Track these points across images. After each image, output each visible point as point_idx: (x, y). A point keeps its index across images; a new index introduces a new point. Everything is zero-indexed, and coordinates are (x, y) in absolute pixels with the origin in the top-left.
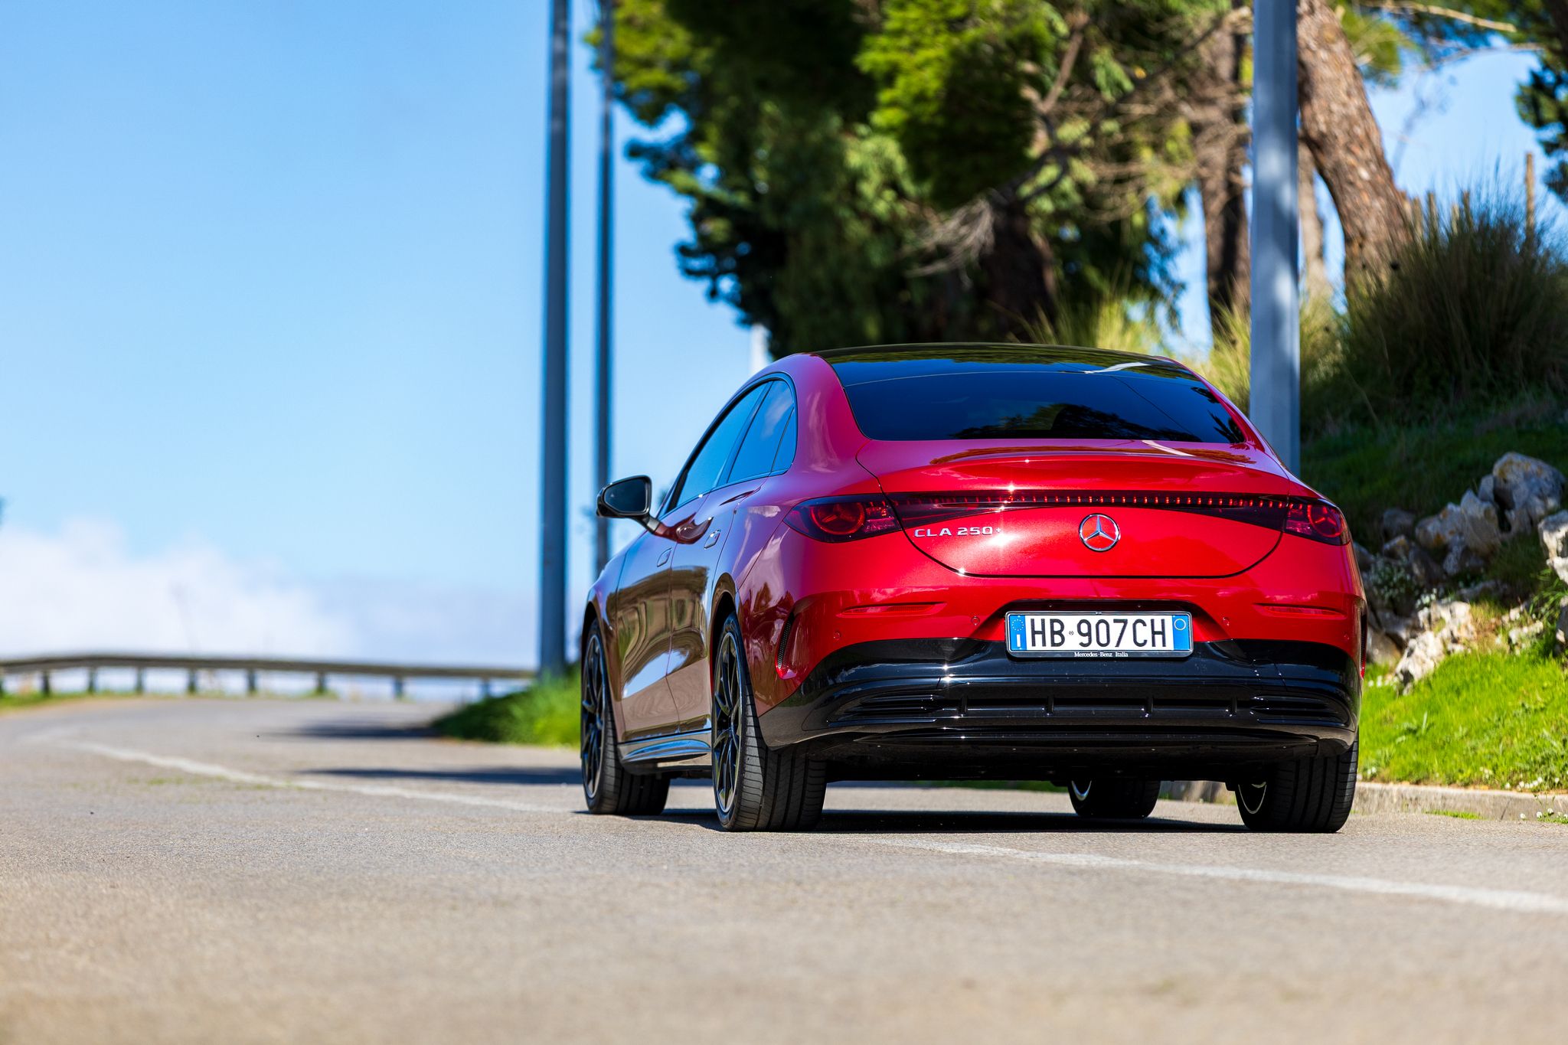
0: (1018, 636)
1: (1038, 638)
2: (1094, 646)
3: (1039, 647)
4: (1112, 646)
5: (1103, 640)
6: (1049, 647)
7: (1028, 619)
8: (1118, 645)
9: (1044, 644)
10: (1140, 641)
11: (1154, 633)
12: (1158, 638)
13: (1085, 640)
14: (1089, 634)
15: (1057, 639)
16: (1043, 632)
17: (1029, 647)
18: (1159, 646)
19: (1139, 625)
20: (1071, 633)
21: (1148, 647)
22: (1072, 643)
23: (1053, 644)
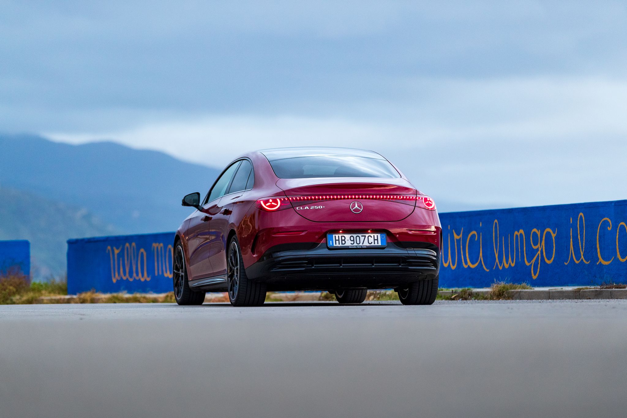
0: (331, 241)
1: (337, 242)
2: (355, 244)
3: (337, 245)
4: (361, 244)
5: (358, 242)
6: (341, 245)
7: (334, 236)
8: (363, 244)
9: (339, 244)
10: (370, 242)
11: (374, 240)
12: (376, 241)
13: (352, 242)
14: (353, 240)
15: (343, 242)
16: (339, 240)
17: (335, 245)
18: (376, 244)
19: (370, 237)
20: (348, 240)
21: (373, 244)
22: (348, 243)
23: (342, 244)
